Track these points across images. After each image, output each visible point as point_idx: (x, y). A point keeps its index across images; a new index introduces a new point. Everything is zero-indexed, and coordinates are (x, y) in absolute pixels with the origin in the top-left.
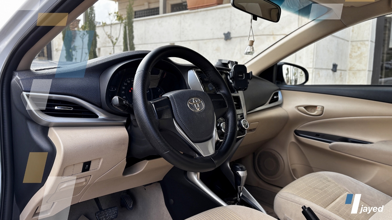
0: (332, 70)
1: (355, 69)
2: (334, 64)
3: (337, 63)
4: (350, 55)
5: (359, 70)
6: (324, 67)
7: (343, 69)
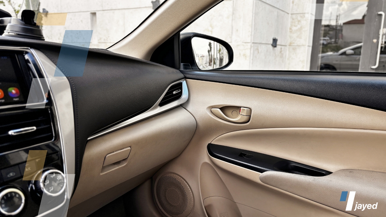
0: (272, 45)
1: (295, 44)
2: (274, 38)
3: (277, 38)
4: (290, 29)
5: (299, 46)
6: (263, 42)
7: (283, 44)
